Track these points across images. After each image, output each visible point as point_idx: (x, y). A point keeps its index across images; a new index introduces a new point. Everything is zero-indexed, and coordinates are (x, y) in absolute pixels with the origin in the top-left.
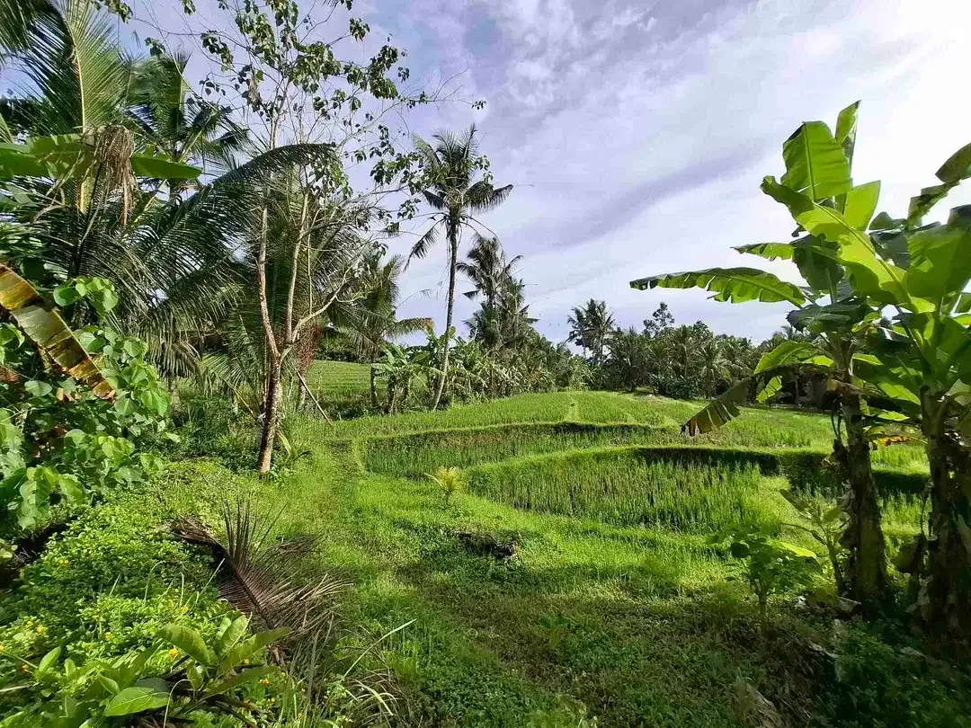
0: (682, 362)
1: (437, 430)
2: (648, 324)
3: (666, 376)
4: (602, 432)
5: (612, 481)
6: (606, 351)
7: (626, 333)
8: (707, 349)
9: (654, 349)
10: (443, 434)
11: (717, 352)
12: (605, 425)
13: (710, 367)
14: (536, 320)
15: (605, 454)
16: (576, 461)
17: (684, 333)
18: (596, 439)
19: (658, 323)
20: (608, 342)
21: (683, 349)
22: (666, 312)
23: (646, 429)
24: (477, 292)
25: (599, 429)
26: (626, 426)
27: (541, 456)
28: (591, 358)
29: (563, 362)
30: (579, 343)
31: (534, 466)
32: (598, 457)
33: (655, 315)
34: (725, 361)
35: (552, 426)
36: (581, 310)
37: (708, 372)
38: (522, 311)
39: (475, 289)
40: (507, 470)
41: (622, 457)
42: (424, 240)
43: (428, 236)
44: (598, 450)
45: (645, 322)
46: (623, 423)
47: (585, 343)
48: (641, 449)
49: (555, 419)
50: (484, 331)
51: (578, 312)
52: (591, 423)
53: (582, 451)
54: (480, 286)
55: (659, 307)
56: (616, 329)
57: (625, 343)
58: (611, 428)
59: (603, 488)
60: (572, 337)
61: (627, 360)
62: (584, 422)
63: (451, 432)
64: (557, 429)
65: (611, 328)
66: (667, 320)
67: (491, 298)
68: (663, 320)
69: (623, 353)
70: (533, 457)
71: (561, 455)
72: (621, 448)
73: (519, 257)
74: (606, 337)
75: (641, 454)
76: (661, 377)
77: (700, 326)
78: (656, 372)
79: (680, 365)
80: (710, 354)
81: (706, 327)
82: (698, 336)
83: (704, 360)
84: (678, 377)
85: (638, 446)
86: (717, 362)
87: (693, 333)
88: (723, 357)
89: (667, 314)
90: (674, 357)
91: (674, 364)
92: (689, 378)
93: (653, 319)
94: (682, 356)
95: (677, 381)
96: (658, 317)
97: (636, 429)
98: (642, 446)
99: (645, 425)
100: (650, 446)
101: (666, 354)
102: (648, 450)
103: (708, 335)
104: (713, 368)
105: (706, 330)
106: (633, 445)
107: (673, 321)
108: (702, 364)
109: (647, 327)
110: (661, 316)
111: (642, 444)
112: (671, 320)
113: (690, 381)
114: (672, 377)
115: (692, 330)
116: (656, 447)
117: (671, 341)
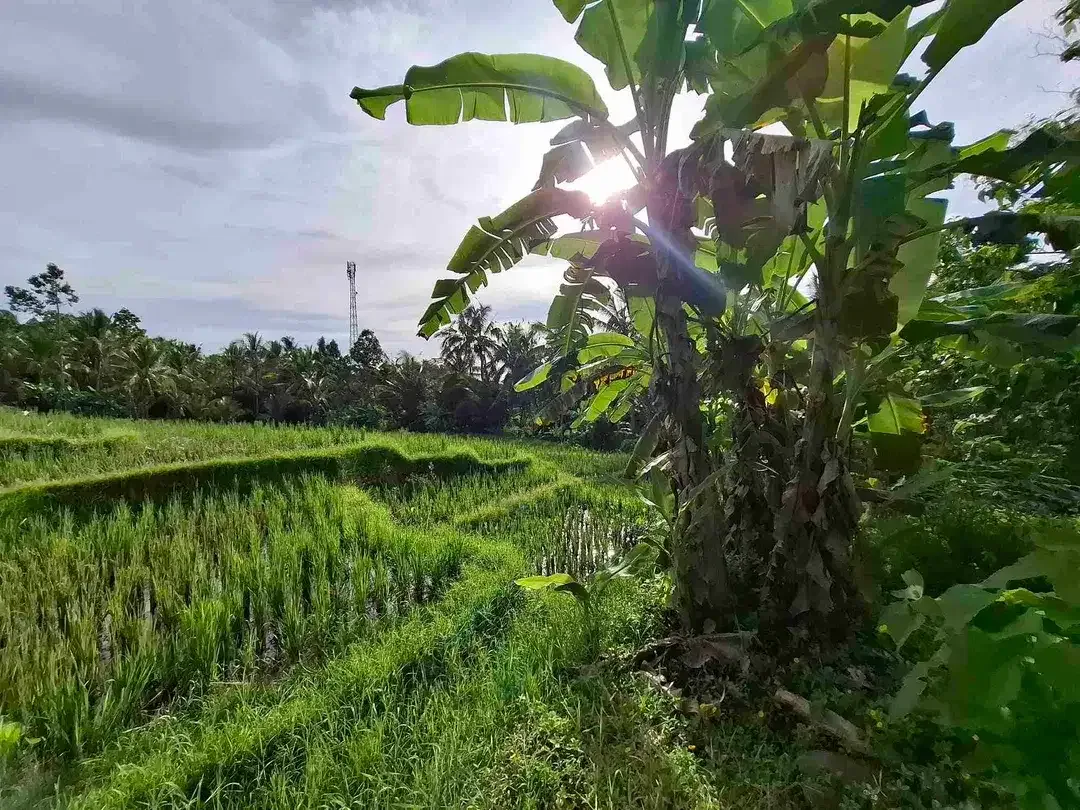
0: (92, 366)
2: (17, 296)
3: (57, 386)
8: (141, 350)
9: (29, 339)
11: (156, 357)
13: (143, 377)
17: (96, 323)
19: (42, 298)
21: (95, 345)
22: (60, 282)
23: (56, 447)
33: (34, 281)
34: (169, 370)
37: (141, 384)
45: (10, 290)
55: (45, 271)
66: (61, 296)
68: (52, 294)
76: (45, 388)
77: (125, 317)
78: (34, 379)
79: (88, 370)
80: (145, 357)
81: (137, 320)
82: (124, 331)
83: (135, 365)
84: (83, 388)
85: (42, 482)
86: (156, 370)
87: (115, 325)
88: (164, 364)
89: (61, 286)
90: (74, 358)
91: (76, 369)
92: (105, 391)
93: (30, 288)
94: (94, 356)
95: (79, 394)
96: (42, 288)
97: (23, 449)
98: (55, 482)
99: (52, 438)
100: (79, 479)
101: (58, 349)
102: (77, 488)
103: (141, 332)
104: (149, 376)
105: (137, 324)
106: (20, 485)
107: (75, 299)
108: (131, 372)
109: (14, 301)
110: (48, 287)
111: (53, 477)
112: (70, 297)
113: (107, 395)
114: (70, 388)
115: (113, 320)
116: (101, 477)
117: (70, 332)
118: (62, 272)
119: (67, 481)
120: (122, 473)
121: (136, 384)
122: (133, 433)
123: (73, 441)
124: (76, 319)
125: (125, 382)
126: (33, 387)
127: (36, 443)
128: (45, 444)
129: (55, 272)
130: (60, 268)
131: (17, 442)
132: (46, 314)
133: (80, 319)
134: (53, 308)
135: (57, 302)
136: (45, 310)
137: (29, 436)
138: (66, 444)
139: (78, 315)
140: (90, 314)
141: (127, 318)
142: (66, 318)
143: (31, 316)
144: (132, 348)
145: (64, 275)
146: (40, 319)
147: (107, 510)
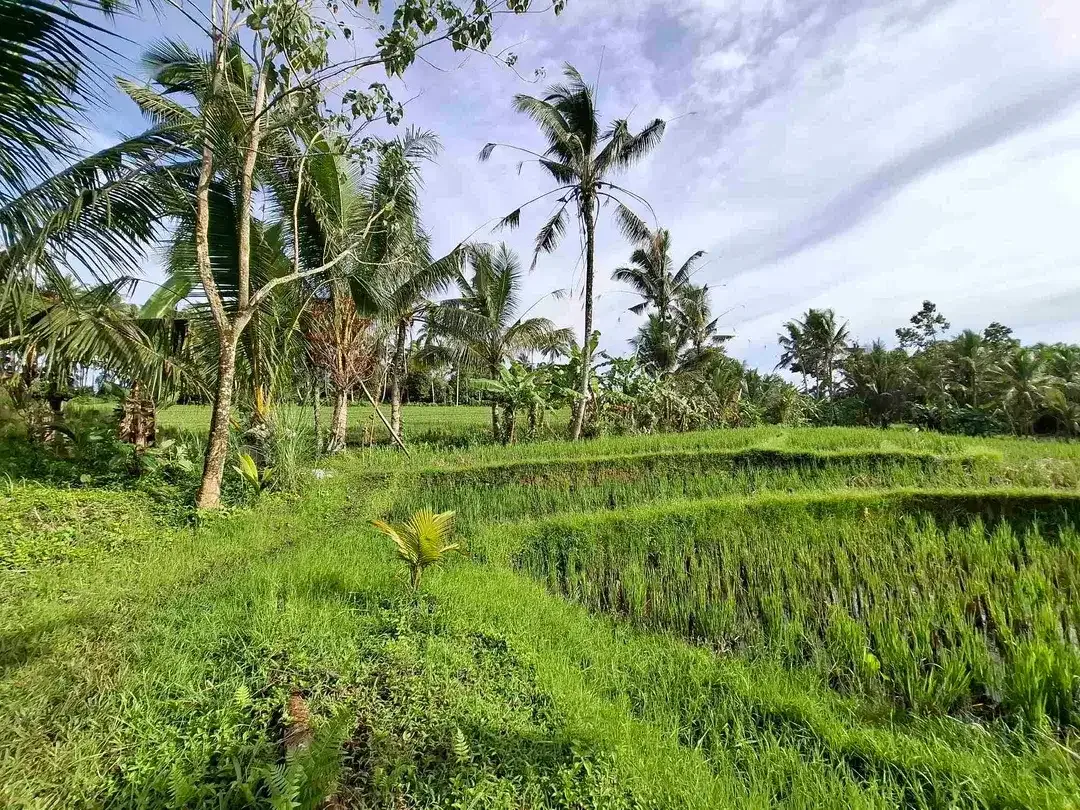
0: (967, 385)
1: (533, 461)
2: (904, 335)
3: (940, 405)
4: (829, 466)
5: (852, 558)
6: (837, 376)
7: (869, 351)
8: (1016, 362)
9: (916, 368)
10: (540, 466)
11: (1035, 366)
12: (834, 454)
13: (1021, 390)
14: (729, 337)
15: (835, 505)
16: (769, 515)
17: (968, 343)
18: (814, 476)
19: (921, 332)
20: (839, 364)
21: (968, 364)
22: (934, 315)
23: (924, 461)
24: (645, 304)
25: (822, 463)
26: (879, 455)
27: (696, 503)
28: (815, 388)
29: (773, 393)
30: (795, 369)
31: (677, 519)
32: (819, 510)
33: (914, 320)
34: (1052, 379)
35: (730, 456)
36: (797, 325)
37: (1019, 396)
38: (708, 327)
39: (643, 301)
40: (619, 527)
41: (874, 509)
42: (554, 226)
43: (556, 221)
44: (816, 495)
45: (898, 331)
46: (872, 450)
47: (805, 367)
48: (917, 496)
49: (739, 445)
50: (654, 350)
51: (791, 328)
52: (804, 451)
53: (782, 496)
54: (649, 296)
55: (922, 309)
56: (850, 346)
57: (869, 365)
58: (847, 460)
59: (828, 575)
60: (785, 361)
61: (873, 386)
62: (792, 450)
63: (552, 465)
64: (739, 460)
65: (842, 344)
66: (936, 327)
67: (663, 310)
68: (928, 326)
69: (864, 376)
70: (680, 504)
71: (740, 501)
72: (871, 493)
73: (699, 254)
74: (837, 357)
75: (922, 506)
76: (932, 408)
77: (995, 331)
78: (922, 400)
79: (964, 389)
80: (1021, 370)
81: (1009, 331)
82: (995, 345)
83: (1010, 378)
84: (962, 405)
85: (912, 490)
86: (1035, 380)
87: (985, 341)
88: (1047, 373)
89: (935, 318)
90: (952, 378)
91: (954, 389)
92: (982, 407)
93: (912, 326)
94: (968, 376)
95: (960, 412)
96: (921, 323)
97: (901, 461)
98: (921, 490)
99: (921, 453)
100: (941, 491)
101: (938, 374)
102: (938, 498)
103: (1014, 344)
104: (1028, 389)
105: (1009, 335)
106: (898, 489)
107: (947, 326)
108: (1007, 386)
109: (902, 339)
110: (925, 321)
111: (920, 486)
112: (943, 325)
113: (984, 412)
114: (951, 407)
115: (983, 336)
116: (958, 492)
117: (946, 356)
118: (934, 306)
119: (929, 490)
120: (979, 491)
121: (1014, 398)
122: (994, 452)
123: (937, 456)
124: (949, 344)
125: (1002, 397)
126: (922, 407)
127: (909, 456)
128: (915, 458)
129: (928, 307)
130: (933, 302)
131: (898, 455)
132: (926, 345)
133: (954, 343)
134: (929, 338)
135: (933, 332)
136: (925, 341)
137: (905, 450)
138: (932, 459)
139: (950, 340)
140: (960, 337)
141: (998, 331)
142: (942, 344)
143: (916, 349)
144: (1006, 362)
145: (936, 308)
146: (922, 349)
147: (964, 524)
